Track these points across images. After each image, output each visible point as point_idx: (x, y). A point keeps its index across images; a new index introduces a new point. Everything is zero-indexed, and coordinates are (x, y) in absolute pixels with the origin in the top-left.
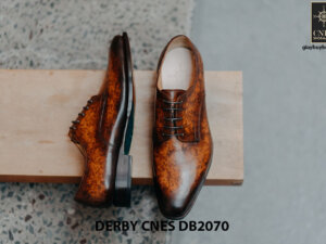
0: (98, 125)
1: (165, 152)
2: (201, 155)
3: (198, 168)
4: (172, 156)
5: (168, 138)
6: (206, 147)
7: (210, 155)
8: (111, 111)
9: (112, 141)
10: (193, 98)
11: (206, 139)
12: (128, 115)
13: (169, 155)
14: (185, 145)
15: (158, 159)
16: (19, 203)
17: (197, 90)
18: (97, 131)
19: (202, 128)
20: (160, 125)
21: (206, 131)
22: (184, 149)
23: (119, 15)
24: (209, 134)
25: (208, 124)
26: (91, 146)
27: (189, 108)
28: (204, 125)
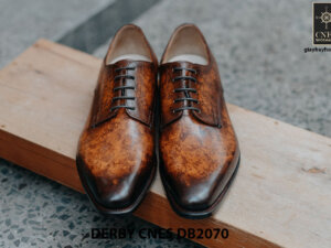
1: (176, 136)
4: (186, 140)
13: (182, 139)
16: (68, 229)
23: (310, 105)
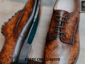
0: (16, 24)
1: (51, 46)
2: (73, 53)
3: (70, 60)
4: (56, 50)
5: (55, 38)
6: (76, 49)
7: (78, 54)
8: (25, 18)
9: (22, 34)
10: (73, 19)
11: (77, 45)
12: (34, 21)
13: (54, 49)
14: (65, 45)
15: (47, 51)
17: (76, 16)
18: (15, 28)
19: (75, 38)
20: (52, 30)
21: (78, 40)
22: (63, 47)
24: (79, 42)
25: (79, 36)
26: (9, 35)
27: (70, 24)
28: (77, 36)
